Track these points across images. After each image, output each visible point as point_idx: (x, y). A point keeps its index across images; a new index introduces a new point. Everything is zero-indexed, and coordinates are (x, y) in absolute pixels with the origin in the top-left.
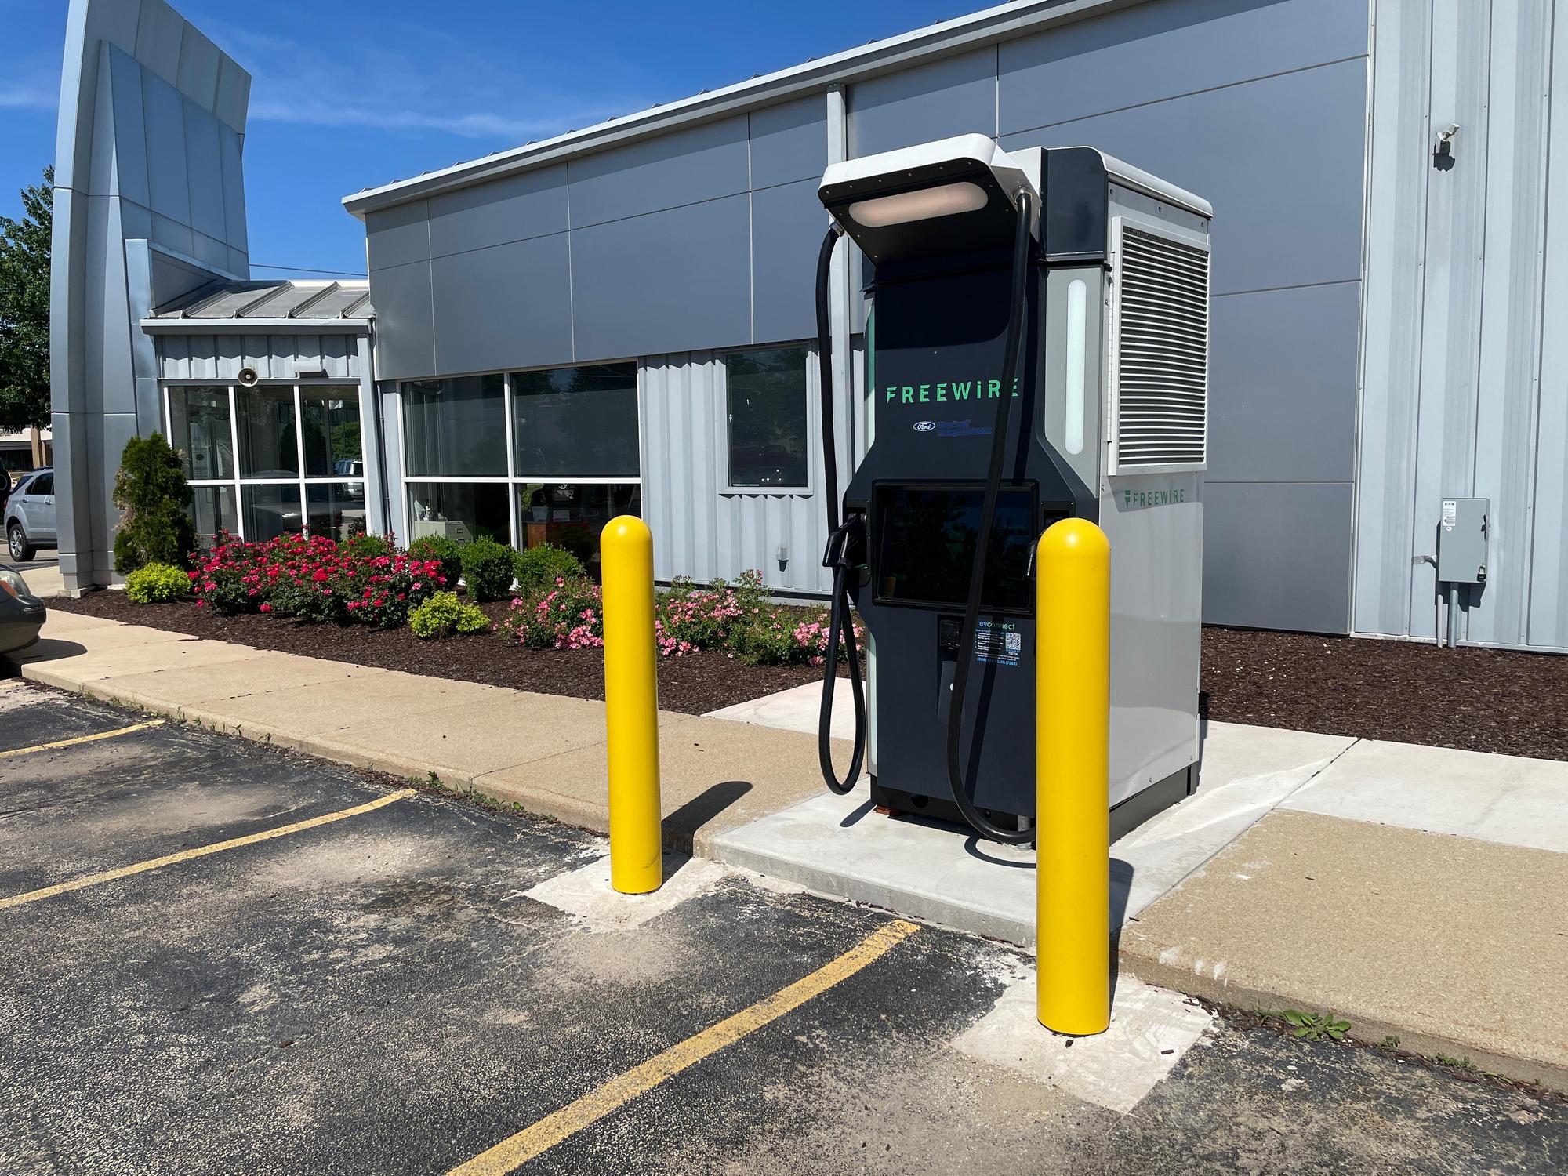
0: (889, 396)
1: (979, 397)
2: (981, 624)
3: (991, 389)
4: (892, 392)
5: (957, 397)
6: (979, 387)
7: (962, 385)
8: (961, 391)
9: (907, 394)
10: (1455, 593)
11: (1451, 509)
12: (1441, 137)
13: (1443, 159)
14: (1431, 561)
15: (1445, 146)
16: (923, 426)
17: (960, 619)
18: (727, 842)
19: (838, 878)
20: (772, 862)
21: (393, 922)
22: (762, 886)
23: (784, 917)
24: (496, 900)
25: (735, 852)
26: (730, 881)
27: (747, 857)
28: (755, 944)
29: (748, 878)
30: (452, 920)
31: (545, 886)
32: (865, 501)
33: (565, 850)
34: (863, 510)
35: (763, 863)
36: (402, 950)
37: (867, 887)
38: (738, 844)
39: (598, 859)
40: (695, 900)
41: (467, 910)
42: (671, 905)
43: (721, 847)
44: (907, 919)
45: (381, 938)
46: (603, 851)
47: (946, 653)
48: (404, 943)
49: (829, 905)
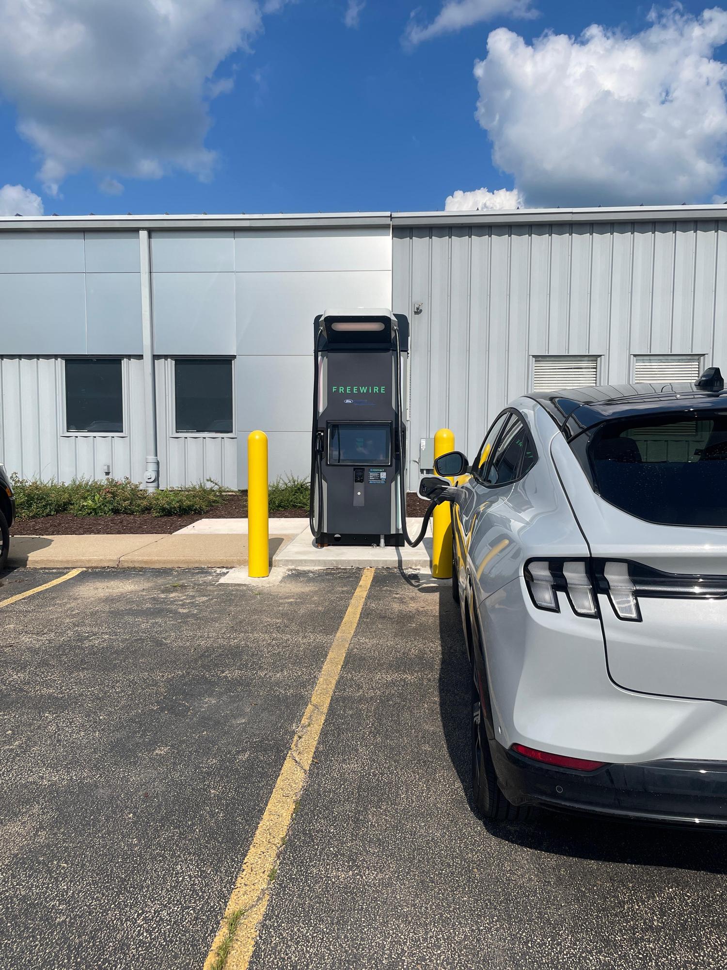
0: (334, 390)
1: (370, 392)
2: (371, 470)
3: (375, 390)
4: (335, 389)
5: (362, 392)
6: (370, 389)
7: (363, 388)
8: (363, 390)
9: (341, 389)
10: (425, 471)
11: (423, 442)
12: (417, 306)
13: (418, 312)
14: (416, 462)
15: (418, 309)
16: (348, 401)
17: (362, 469)
18: (281, 558)
19: (336, 561)
20: (306, 561)
21: (186, 594)
22: (305, 569)
23: (327, 574)
24: (213, 585)
25: (287, 561)
26: (291, 570)
27: (293, 562)
28: (329, 580)
29: (297, 568)
30: (210, 590)
31: (223, 580)
32: (323, 428)
33: (206, 573)
34: (322, 431)
35: (301, 562)
36: (211, 597)
37: (349, 561)
38: (287, 558)
39: (228, 572)
40: (287, 576)
41: (208, 588)
42: (280, 578)
43: (279, 560)
44: (369, 567)
45: (193, 597)
46: (225, 570)
47: (356, 481)
48: (206, 596)
49: (338, 569)
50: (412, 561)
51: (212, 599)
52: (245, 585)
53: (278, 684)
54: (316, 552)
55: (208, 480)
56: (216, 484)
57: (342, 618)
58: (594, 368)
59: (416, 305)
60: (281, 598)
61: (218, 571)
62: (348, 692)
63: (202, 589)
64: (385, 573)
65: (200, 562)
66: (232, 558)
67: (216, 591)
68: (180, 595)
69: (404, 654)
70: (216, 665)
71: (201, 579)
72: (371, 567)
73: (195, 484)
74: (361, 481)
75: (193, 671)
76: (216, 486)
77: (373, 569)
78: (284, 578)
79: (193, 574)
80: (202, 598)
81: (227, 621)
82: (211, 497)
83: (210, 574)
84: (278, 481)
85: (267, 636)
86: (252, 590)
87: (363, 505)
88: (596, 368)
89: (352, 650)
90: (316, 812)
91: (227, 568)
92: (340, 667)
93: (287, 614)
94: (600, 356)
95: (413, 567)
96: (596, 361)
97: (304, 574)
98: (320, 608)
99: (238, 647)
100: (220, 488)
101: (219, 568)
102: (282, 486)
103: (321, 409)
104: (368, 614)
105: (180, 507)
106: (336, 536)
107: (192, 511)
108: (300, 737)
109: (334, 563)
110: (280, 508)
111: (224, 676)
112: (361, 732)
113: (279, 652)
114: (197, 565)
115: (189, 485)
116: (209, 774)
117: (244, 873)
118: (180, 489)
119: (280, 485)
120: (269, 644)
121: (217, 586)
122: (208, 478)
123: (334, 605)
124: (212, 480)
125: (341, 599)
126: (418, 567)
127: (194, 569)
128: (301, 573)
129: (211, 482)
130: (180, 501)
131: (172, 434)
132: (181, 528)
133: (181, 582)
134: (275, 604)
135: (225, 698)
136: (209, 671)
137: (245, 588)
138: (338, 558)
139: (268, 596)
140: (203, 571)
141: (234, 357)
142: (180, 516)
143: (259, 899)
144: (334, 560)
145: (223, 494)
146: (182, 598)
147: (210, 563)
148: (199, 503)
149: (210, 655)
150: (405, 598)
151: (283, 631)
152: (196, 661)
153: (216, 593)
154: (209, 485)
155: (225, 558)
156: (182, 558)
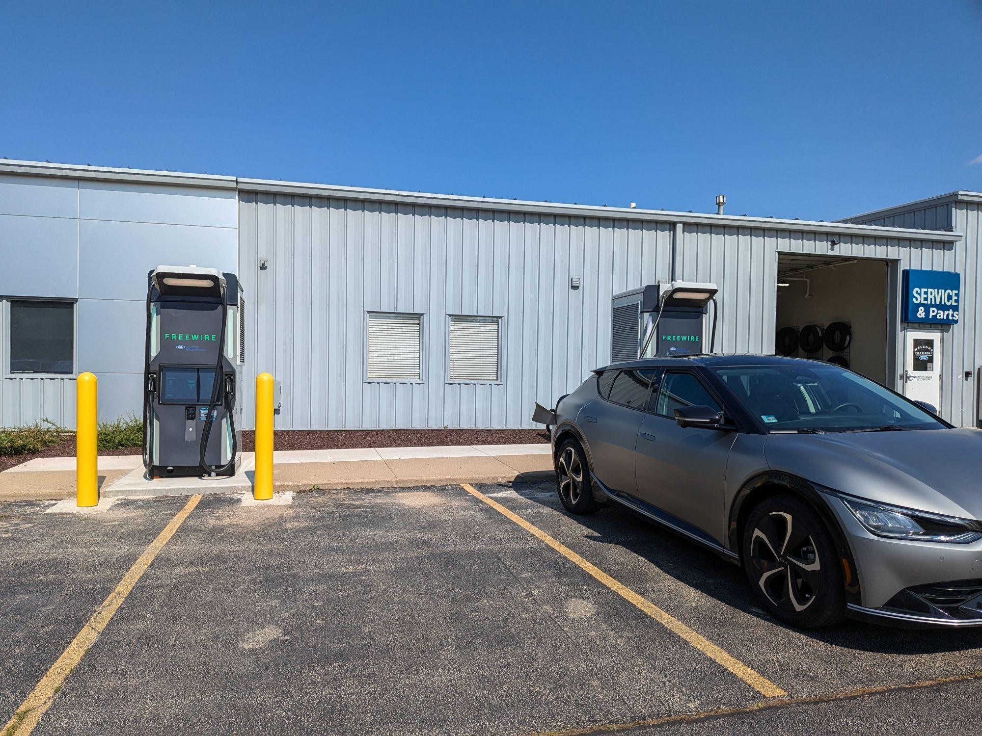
0: (166, 337)
1: (202, 339)
2: (202, 408)
3: (206, 338)
4: (167, 335)
5: (193, 339)
6: (202, 337)
7: (195, 335)
8: (195, 337)
9: (174, 337)
13: (263, 267)
15: (263, 264)
16: (180, 347)
17: (194, 407)
18: (111, 490)
19: (165, 490)
20: (135, 491)
21: (11, 522)
22: (135, 499)
23: (156, 501)
24: (40, 514)
25: (118, 492)
26: (121, 500)
27: (123, 492)
28: (156, 506)
29: (126, 498)
30: (36, 519)
31: (49, 511)
32: (156, 370)
33: (34, 505)
34: (155, 374)
35: (131, 492)
36: (36, 524)
37: (178, 490)
38: (117, 489)
39: (56, 504)
40: (116, 505)
41: (34, 517)
42: (109, 507)
43: (109, 492)
44: (197, 494)
45: (18, 524)
46: (53, 502)
47: (188, 419)
48: (32, 523)
49: (167, 496)
50: (238, 487)
51: (37, 525)
52: (72, 514)
53: (88, 581)
54: (148, 483)
55: (44, 421)
56: (53, 424)
57: (159, 533)
58: (418, 324)
59: (262, 261)
60: (105, 522)
61: (47, 503)
62: (149, 582)
63: (27, 518)
64: (211, 498)
65: (28, 495)
66: (61, 491)
67: (41, 519)
68: (4, 524)
69: (205, 554)
70: (33, 573)
71: (28, 510)
72: (199, 494)
73: (30, 424)
74: (193, 419)
75: (10, 579)
76: (54, 427)
77: (200, 496)
78: (113, 506)
79: (20, 506)
80: (26, 525)
81: (48, 541)
82: (47, 437)
83: (38, 505)
84: (119, 421)
85: (85, 550)
86: (78, 518)
87: (195, 440)
88: (419, 324)
89: (161, 554)
90: (101, 654)
91: (56, 500)
92: (146, 567)
93: (108, 533)
94: (423, 314)
95: (239, 492)
96: (420, 318)
97: (134, 502)
98: (140, 528)
99: (56, 559)
100: (57, 428)
101: (47, 500)
102: (123, 426)
103: (154, 353)
104: (184, 529)
105: (12, 447)
106: (168, 468)
107: (25, 450)
108: (99, 613)
109: (164, 492)
110: (120, 447)
111: (40, 580)
112: (152, 606)
113: (94, 560)
114: (25, 499)
115: (24, 426)
116: (14, 642)
117: (36, 691)
118: (13, 430)
119: (121, 424)
120: (86, 556)
121: (44, 515)
122: (45, 419)
123: (155, 524)
124: (49, 420)
125: (163, 520)
126: (243, 492)
127: (21, 502)
128: (130, 502)
129: (48, 422)
130: (12, 440)
131: (6, 374)
132: (12, 467)
133: (7, 514)
134: (99, 527)
135: (37, 594)
136: (26, 577)
137: (71, 516)
138: (168, 488)
139: (94, 521)
140: (31, 504)
141: (76, 300)
142: (11, 456)
143: (45, 703)
144: (163, 489)
145: (61, 434)
146: (6, 526)
147: (38, 496)
148: (32, 443)
149: (28, 566)
150: (222, 516)
151: (101, 546)
152: (14, 571)
153: (41, 521)
154: (45, 426)
155: (54, 491)
156: (9, 493)
